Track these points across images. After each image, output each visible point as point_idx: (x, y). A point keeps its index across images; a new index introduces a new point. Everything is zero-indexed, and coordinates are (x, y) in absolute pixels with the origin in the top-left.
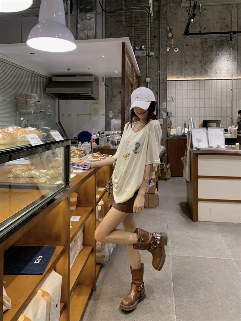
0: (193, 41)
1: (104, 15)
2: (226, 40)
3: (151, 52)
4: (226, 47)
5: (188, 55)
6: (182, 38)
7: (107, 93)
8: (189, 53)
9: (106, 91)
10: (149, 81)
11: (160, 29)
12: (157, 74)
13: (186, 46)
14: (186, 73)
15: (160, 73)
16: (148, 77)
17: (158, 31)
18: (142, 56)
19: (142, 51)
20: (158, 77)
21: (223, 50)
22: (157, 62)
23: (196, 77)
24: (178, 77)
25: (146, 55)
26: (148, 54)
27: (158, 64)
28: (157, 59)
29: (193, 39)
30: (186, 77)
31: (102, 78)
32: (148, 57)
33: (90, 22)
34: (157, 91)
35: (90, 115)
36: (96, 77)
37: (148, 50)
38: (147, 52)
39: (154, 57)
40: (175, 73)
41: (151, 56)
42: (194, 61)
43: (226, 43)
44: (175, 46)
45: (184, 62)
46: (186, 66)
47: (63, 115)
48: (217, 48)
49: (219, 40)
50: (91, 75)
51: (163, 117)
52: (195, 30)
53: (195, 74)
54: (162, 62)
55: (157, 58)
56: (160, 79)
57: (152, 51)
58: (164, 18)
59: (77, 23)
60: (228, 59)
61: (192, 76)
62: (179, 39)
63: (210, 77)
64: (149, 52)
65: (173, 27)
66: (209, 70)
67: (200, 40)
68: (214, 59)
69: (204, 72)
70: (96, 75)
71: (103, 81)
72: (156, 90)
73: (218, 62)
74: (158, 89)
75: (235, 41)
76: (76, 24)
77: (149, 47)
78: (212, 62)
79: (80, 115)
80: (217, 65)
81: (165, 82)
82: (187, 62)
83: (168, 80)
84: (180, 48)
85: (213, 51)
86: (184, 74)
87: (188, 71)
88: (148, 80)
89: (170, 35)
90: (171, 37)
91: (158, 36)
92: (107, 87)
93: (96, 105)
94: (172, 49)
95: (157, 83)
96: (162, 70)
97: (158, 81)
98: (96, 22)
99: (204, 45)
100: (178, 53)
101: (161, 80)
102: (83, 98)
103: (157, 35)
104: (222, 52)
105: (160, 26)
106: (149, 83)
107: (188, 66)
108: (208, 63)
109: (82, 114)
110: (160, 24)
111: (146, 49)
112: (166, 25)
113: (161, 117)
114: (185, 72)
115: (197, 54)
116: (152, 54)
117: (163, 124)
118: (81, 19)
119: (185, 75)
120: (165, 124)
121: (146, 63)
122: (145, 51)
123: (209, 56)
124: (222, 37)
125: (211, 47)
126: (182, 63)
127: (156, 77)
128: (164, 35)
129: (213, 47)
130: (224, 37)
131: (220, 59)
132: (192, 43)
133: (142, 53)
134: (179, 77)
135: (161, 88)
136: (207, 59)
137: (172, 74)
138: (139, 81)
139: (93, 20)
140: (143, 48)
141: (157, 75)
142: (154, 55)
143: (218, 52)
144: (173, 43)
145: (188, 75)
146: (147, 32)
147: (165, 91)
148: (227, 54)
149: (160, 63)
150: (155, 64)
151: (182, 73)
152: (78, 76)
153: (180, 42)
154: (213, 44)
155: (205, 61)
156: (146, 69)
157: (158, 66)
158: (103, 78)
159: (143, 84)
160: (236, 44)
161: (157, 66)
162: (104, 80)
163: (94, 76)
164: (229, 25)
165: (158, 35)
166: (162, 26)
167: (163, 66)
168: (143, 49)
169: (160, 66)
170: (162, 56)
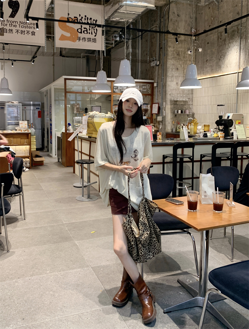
0: (212, 38)
2: (236, 30)
4: (237, 37)
5: (208, 52)
11: (164, 41)
13: (207, 45)
21: (233, 41)
29: (212, 36)
39: (159, 65)
42: (212, 58)
43: (236, 33)
44: (200, 46)
45: (205, 60)
46: (207, 64)
48: (229, 40)
49: (231, 31)
51: (164, 115)
54: (164, 68)
56: (162, 83)
57: (158, 61)
60: (237, 50)
62: (203, 38)
63: (223, 73)
66: (222, 66)
67: (217, 36)
68: (226, 53)
69: (219, 68)
73: (229, 55)
75: (244, 29)
78: (225, 56)
80: (228, 59)
81: (165, 85)
82: (207, 60)
84: (203, 47)
85: (226, 44)
87: (208, 69)
88: (155, 85)
96: (164, 75)
99: (220, 39)
100: (202, 54)
103: (162, 46)
104: (233, 44)
108: (221, 58)
114: (206, 70)
115: (214, 51)
116: (158, 63)
123: (223, 50)
124: (233, 27)
125: (225, 40)
130: (235, 26)
131: (231, 51)
132: (212, 40)
133: (154, 63)
134: (202, 75)
136: (221, 54)
143: (229, 45)
145: (207, 73)
148: (237, 45)
153: (204, 42)
154: (226, 37)
155: (220, 57)
160: (245, 31)
164: (240, 12)
167: (165, 72)
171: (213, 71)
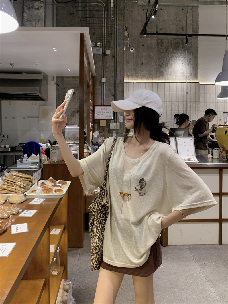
0: (149, 42)
1: (55, 6)
2: (181, 43)
3: (107, 50)
4: (182, 50)
5: (144, 55)
6: (138, 37)
7: (58, 93)
8: (144, 54)
9: (57, 90)
10: (105, 82)
11: (117, 26)
12: (113, 74)
13: (142, 47)
14: (142, 74)
15: (116, 74)
16: (104, 77)
17: (115, 28)
18: (97, 54)
19: (98, 49)
20: (114, 77)
21: (178, 52)
22: (113, 61)
23: (152, 79)
24: (133, 78)
25: (101, 53)
26: (104, 52)
27: (114, 64)
28: (113, 59)
29: (149, 39)
30: (141, 79)
31: (52, 77)
32: (104, 55)
33: (38, 11)
34: (113, 93)
35: (38, 117)
36: (46, 76)
37: (103, 47)
38: (103, 50)
39: (110, 55)
40: (131, 74)
41: (107, 54)
42: (150, 62)
43: (181, 45)
44: (131, 45)
45: (139, 63)
46: (142, 67)
47: (6, 118)
48: (172, 50)
49: (175, 42)
50: (39, 73)
51: (120, 121)
52: (151, 30)
53: (151, 76)
54: (119, 61)
55: (113, 57)
56: (117, 79)
57: (109, 49)
58: (121, 14)
59: (23, 11)
60: (183, 62)
61: (147, 78)
62: (135, 38)
63: (165, 79)
64: (104, 50)
65: (129, 25)
66: (165, 73)
67: (156, 41)
68: (169, 61)
69: (160, 74)
70: (44, 72)
71: (53, 80)
72: (113, 91)
73: (174, 64)
74: (114, 91)
75: (190, 44)
76: (21, 13)
77: (104, 45)
78: (168, 64)
79: (26, 118)
80: (173, 68)
81: (122, 83)
82: (143, 63)
83: (125, 81)
84: (135, 48)
85: (169, 53)
86: (139, 76)
87: (144, 72)
88: (104, 80)
89: (126, 33)
90: (126, 36)
91: (115, 34)
92: (58, 86)
93: (46, 107)
94: (128, 49)
95: (113, 84)
96: (119, 70)
97: (114, 81)
98: (45, 12)
99: (160, 46)
100: (133, 53)
101: (118, 82)
102: (29, 99)
103: (113, 32)
104: (177, 54)
105: (117, 22)
106: (105, 84)
107: (143, 67)
108: (163, 65)
109: (28, 117)
110: (117, 20)
111: (102, 46)
112: (123, 21)
113: (117, 121)
114: (140, 73)
115: (153, 55)
116: (108, 52)
117: (120, 128)
118: (27, 7)
119: (141, 77)
120: (122, 128)
121: (101, 61)
122: (101, 49)
123: (165, 58)
124: (177, 40)
125: (167, 49)
126: (138, 64)
127: (112, 77)
128: (121, 32)
129: (169, 49)
130: (179, 39)
131: (175, 61)
132: (148, 44)
133: (97, 50)
134: (135, 78)
135: (118, 89)
136: (163, 61)
137: (128, 75)
138: (94, 82)
139: (42, 10)
140: (98, 45)
141: (113, 76)
142: (111, 53)
143: (173, 54)
144: (129, 42)
145: (143, 76)
146: (103, 29)
147: (121, 93)
148: (182, 57)
149: (116, 63)
150: (111, 64)
151: (138, 75)
152: (24, 73)
153: (136, 42)
154: (168, 46)
155: (161, 63)
156: (101, 68)
157: (115, 66)
158: (54, 76)
159: (98, 84)
160: (191, 47)
161: (113, 65)
162: (55, 78)
163: (43, 74)
164: (184, 28)
165: (115, 32)
166: (119, 22)
167: (120, 66)
168: (98, 47)
169: (116, 65)
170: (118, 55)
171: (152, 76)
